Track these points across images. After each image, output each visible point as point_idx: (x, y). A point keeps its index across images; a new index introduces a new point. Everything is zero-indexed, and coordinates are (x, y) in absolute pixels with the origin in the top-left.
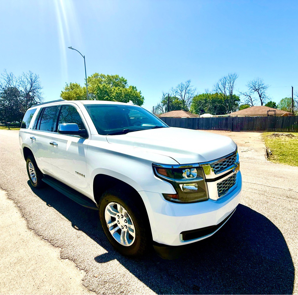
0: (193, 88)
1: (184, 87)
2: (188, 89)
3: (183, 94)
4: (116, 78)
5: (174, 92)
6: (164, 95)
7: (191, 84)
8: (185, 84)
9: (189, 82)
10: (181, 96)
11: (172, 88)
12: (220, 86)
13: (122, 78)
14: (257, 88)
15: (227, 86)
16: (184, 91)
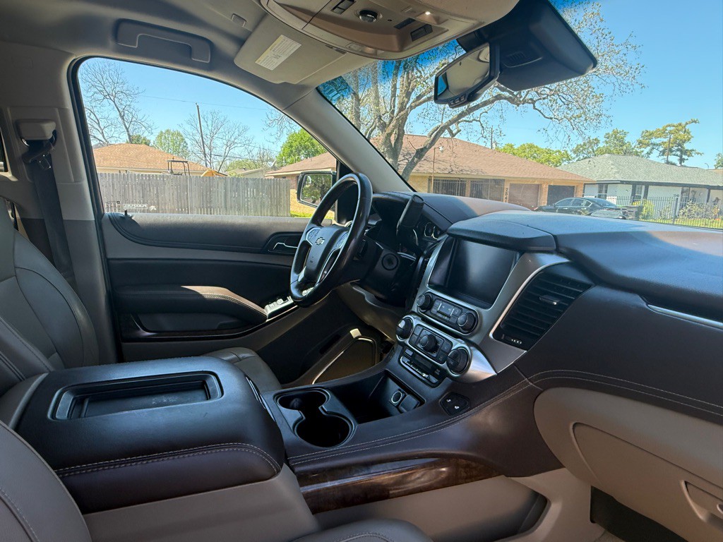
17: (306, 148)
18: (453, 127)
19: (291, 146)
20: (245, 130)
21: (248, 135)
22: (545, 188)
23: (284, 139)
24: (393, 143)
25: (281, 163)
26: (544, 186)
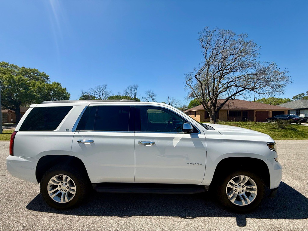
0: (109, 91)
1: (102, 90)
2: (105, 90)
3: (101, 94)
4: (35, 71)
5: (93, 92)
6: (83, 93)
7: (107, 87)
8: (102, 87)
9: (106, 85)
10: (100, 96)
11: (91, 89)
12: (128, 91)
13: (44, 73)
14: (151, 95)
15: (133, 92)
16: (102, 92)
17: (195, 104)
18: (233, 97)
19: (191, 104)
20: (180, 101)
21: (180, 102)
22: (271, 112)
23: (189, 102)
24: (214, 102)
25: (189, 108)
26: (270, 111)
